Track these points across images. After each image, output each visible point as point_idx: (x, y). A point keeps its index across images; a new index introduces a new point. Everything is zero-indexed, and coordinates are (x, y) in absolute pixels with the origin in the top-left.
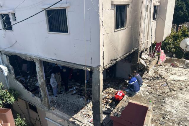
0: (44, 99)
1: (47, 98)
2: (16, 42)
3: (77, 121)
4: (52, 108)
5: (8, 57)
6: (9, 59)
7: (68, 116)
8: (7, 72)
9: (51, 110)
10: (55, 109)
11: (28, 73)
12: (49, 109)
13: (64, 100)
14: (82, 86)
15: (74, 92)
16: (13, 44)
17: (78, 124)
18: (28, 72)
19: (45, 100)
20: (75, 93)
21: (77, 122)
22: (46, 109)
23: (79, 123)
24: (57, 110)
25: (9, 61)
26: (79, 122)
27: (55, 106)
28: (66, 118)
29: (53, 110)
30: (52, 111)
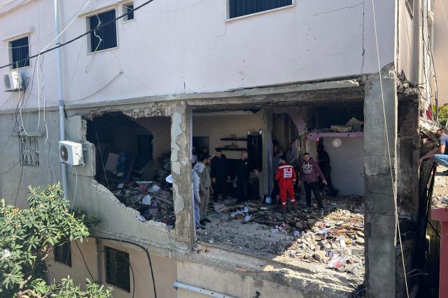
0: (182, 217)
1: (189, 216)
2: (121, 73)
3: (290, 271)
4: (200, 247)
5: (85, 122)
6: (86, 126)
7: (256, 261)
8: (80, 154)
9: (198, 252)
10: (212, 250)
11: (118, 175)
12: (193, 250)
13: (227, 232)
14: (262, 208)
15: (248, 218)
16: (111, 82)
17: (294, 279)
18: (121, 174)
19: (182, 221)
20: (251, 221)
21: (292, 274)
22: (183, 249)
23: (298, 275)
24: (217, 251)
25: (85, 133)
26: (297, 273)
27: (211, 241)
28: (251, 266)
29: (206, 251)
30: (203, 254)
